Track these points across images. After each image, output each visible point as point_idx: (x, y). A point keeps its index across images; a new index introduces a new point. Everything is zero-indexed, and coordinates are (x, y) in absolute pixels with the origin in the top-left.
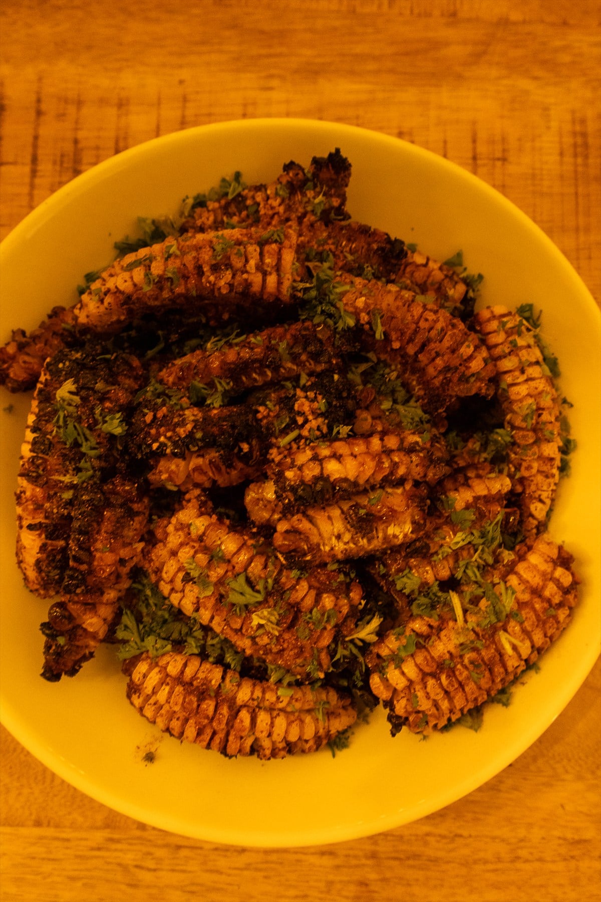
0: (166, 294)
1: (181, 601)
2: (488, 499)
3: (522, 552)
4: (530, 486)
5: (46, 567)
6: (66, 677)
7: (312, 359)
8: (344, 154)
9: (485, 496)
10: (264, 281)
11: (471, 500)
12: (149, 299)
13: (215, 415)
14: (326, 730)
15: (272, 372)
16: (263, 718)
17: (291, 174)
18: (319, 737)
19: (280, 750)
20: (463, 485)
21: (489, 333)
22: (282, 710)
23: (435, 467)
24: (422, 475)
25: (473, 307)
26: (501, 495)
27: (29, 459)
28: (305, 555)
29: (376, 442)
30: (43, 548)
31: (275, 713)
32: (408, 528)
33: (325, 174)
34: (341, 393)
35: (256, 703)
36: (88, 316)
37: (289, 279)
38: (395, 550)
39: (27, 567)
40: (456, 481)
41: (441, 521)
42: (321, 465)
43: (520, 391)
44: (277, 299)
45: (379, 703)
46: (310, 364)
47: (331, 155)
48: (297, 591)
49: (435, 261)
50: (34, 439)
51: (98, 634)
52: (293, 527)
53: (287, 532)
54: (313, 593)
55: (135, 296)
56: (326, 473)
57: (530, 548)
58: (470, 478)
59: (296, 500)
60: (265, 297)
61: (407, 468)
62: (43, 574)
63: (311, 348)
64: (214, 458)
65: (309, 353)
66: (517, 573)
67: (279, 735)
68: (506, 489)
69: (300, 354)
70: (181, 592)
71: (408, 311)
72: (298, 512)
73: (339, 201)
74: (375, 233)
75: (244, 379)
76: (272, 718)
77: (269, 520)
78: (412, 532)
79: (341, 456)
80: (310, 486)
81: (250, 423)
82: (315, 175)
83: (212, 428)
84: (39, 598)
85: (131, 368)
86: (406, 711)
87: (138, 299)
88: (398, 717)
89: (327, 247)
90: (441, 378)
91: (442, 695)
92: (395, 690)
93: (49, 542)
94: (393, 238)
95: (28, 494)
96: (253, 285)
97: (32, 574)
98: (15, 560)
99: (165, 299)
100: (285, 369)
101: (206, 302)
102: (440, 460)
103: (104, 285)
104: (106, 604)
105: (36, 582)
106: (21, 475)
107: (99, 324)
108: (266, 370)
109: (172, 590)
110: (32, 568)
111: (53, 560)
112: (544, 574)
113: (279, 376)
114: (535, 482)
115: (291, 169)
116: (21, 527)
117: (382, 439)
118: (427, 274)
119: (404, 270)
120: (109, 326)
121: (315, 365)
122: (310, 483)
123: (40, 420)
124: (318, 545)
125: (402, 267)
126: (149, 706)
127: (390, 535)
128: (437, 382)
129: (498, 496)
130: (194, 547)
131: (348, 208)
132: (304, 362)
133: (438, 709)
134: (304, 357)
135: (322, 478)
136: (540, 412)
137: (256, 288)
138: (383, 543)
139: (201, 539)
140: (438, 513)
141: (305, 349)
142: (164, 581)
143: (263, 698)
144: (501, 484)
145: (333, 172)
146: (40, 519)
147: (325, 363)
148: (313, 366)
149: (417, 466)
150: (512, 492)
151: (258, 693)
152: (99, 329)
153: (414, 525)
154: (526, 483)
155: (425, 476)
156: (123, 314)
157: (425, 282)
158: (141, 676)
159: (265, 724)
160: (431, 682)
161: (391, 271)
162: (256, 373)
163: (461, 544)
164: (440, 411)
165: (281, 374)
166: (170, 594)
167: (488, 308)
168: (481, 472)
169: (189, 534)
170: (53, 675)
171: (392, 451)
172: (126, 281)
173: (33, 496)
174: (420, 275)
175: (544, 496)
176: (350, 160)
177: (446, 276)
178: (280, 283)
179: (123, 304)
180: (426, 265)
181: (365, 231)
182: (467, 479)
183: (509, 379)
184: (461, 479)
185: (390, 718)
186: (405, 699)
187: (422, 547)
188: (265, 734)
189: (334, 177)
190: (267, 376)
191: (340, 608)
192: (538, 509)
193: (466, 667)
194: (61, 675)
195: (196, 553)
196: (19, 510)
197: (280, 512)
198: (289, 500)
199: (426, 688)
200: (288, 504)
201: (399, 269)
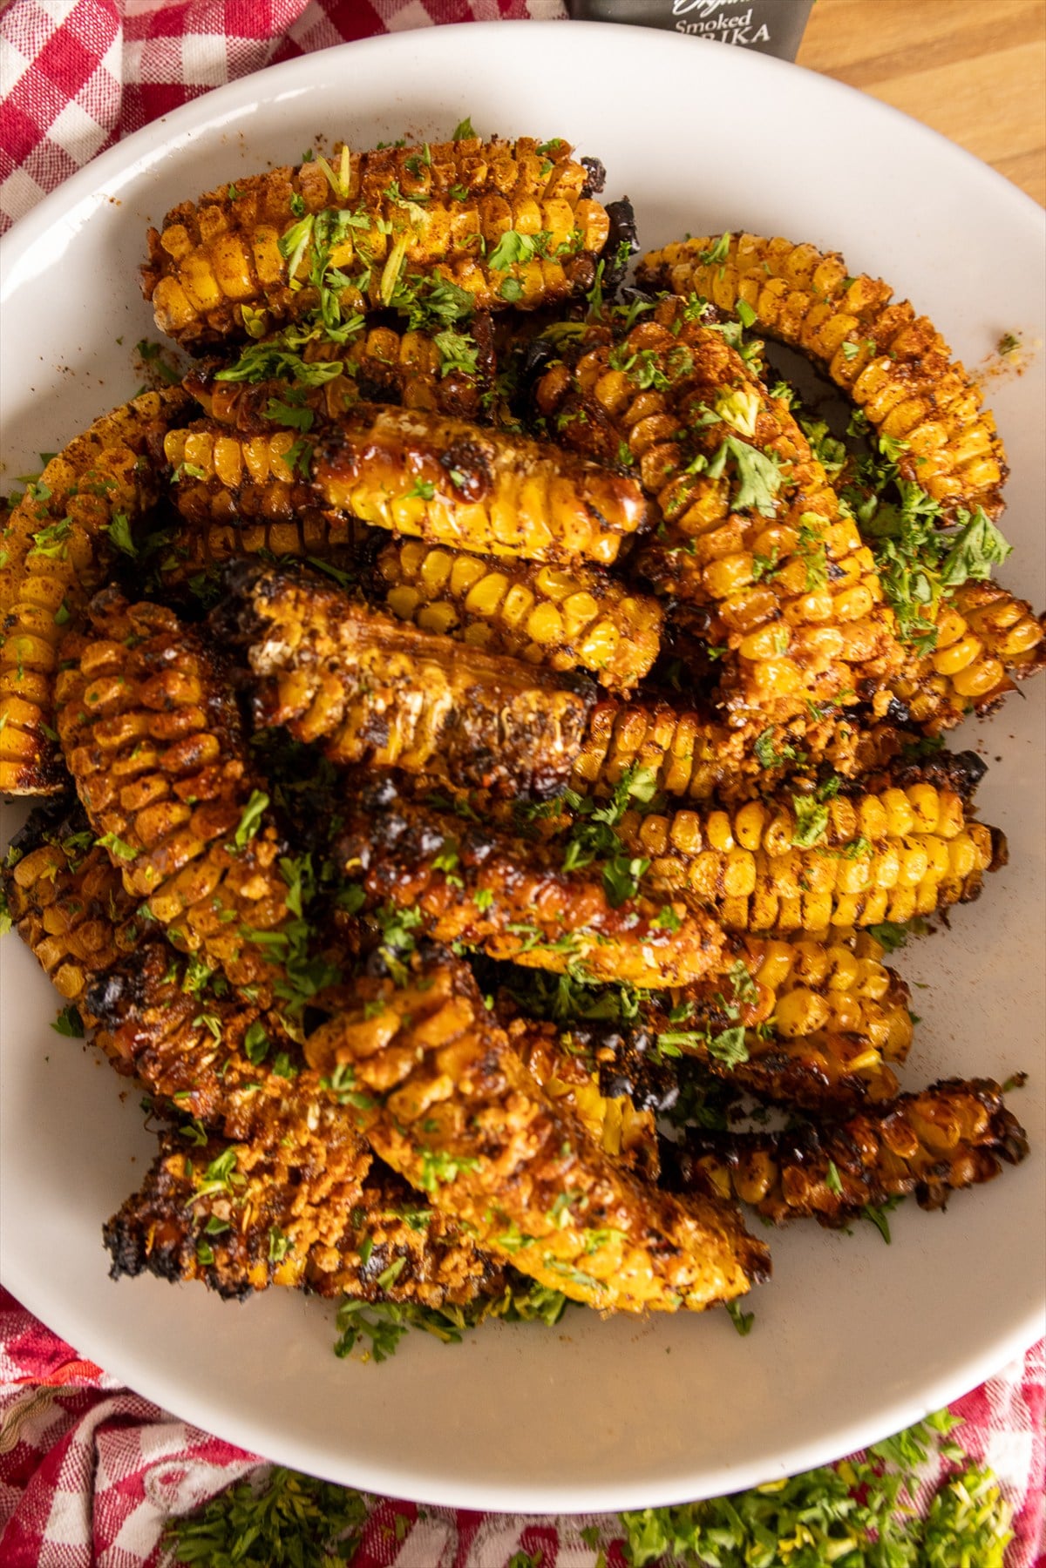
43: (40, 588)
48: (656, 432)
66: (255, 281)
89: (247, 1068)
112: (209, 255)
163: (323, 366)
193: (434, 177)
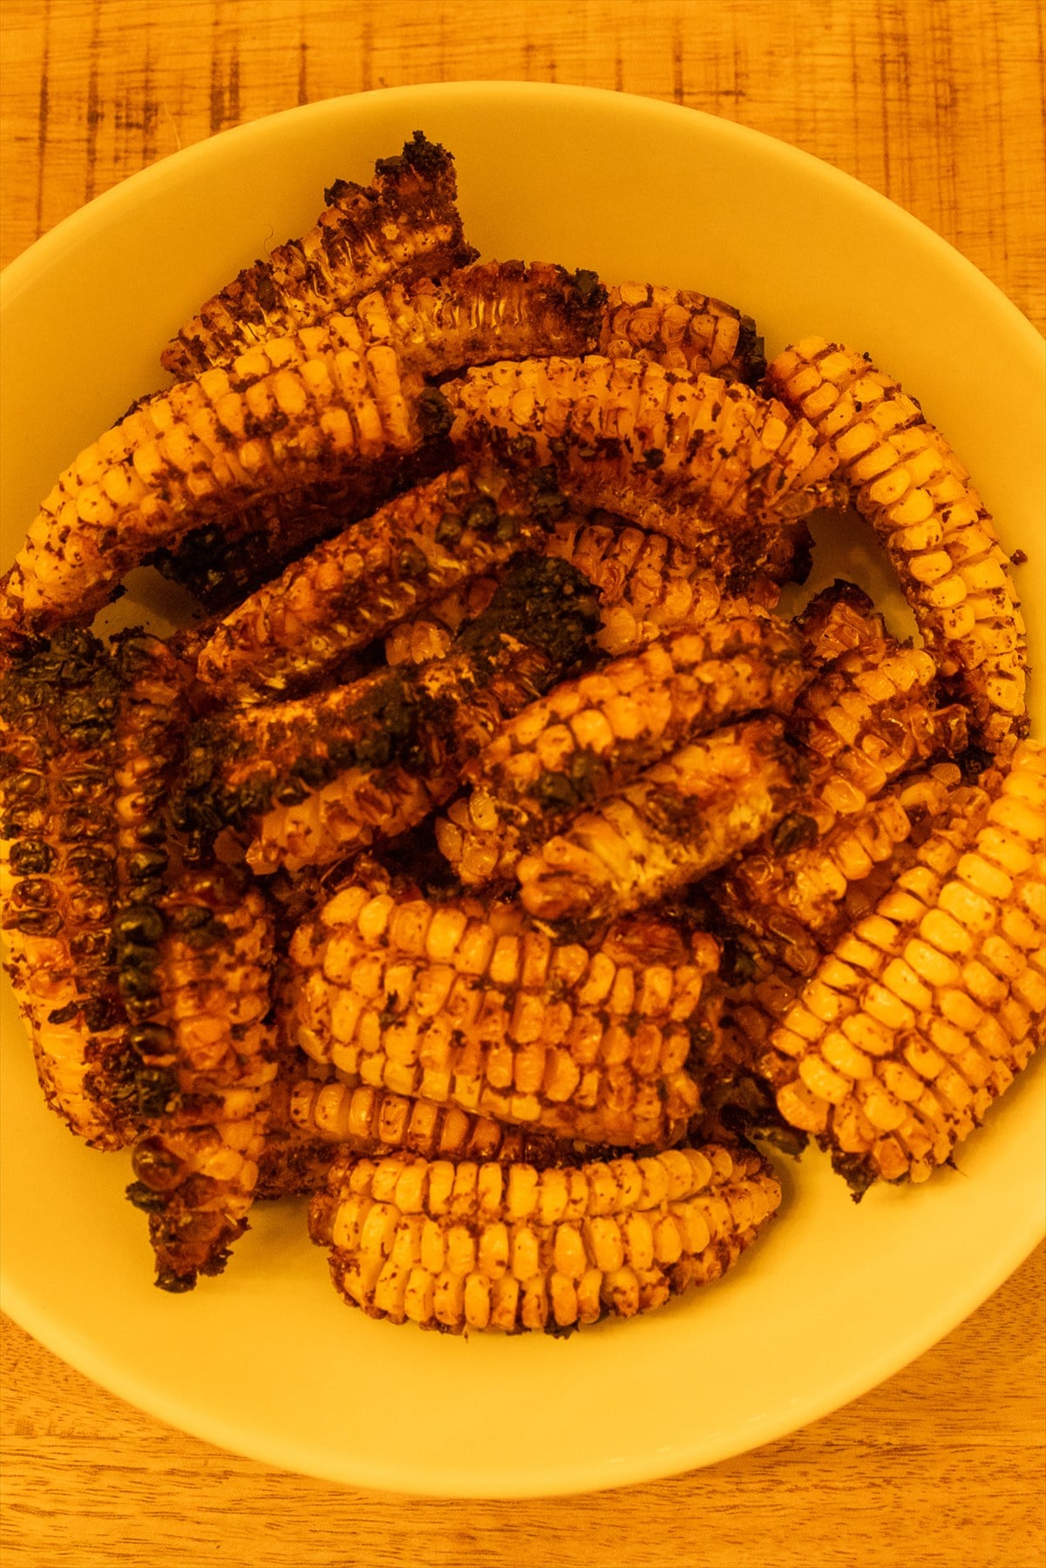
0: (179, 505)
1: (383, 1069)
2: (899, 703)
3: (992, 784)
4: (971, 653)
5: (108, 1084)
6: (205, 1277)
7: (484, 540)
8: (432, 139)
9: (892, 700)
10: (353, 421)
11: (868, 714)
12: (149, 524)
13: (338, 705)
14: (729, 1225)
15: (415, 587)
16: (604, 1232)
17: (344, 207)
18: (721, 1243)
19: (654, 1286)
20: (845, 690)
21: (804, 396)
22: (634, 1209)
23: (782, 672)
24: (763, 694)
25: (761, 356)
26: (921, 688)
27: (14, 891)
28: (589, 909)
29: (659, 660)
30: (91, 1050)
31: (622, 1218)
32: (765, 804)
33: (408, 188)
34: (560, 588)
35: (581, 1207)
36: (40, 592)
37: (399, 405)
38: (752, 851)
39: (68, 1097)
40: (828, 688)
41: (824, 769)
42: (570, 728)
44: (389, 448)
45: (807, 1142)
46: (483, 551)
47: (408, 147)
49: (664, 289)
50: (13, 849)
51: (239, 1182)
52: (550, 865)
53: (543, 878)
54: (626, 975)
55: (121, 527)
56: (583, 742)
57: (1005, 772)
58: (855, 675)
59: (544, 808)
60: (365, 450)
61: (733, 688)
62: (105, 1101)
63: (476, 518)
64: (361, 786)
65: (475, 529)
67: (642, 1255)
68: (927, 676)
69: (459, 536)
70: (378, 1052)
71: (642, 392)
72: (552, 834)
73: (450, 229)
74: (535, 272)
75: (366, 614)
76: (621, 1227)
77: (496, 869)
78: (775, 809)
79: (601, 702)
80: (562, 774)
81: (409, 700)
82: (390, 194)
83: (340, 730)
84: (108, 1153)
85: (155, 661)
86: (862, 1139)
87: (128, 530)
88: (852, 1156)
90: (744, 495)
91: (919, 1087)
92: (832, 1107)
93: (99, 1035)
94: (572, 272)
95: (32, 959)
96: (335, 436)
97: (82, 1107)
98: (40, 1094)
99: (178, 515)
100: (438, 573)
101: (258, 495)
102: (787, 657)
103: (55, 523)
104: (235, 1121)
105: (95, 1121)
106: (9, 926)
107: (67, 599)
108: (403, 584)
109: (361, 1054)
110: (80, 1097)
111: (118, 1067)
113: (431, 589)
114: (978, 643)
115: (341, 196)
116: (37, 1025)
117: (669, 650)
118: (655, 319)
119: (611, 325)
120: (84, 597)
121: (493, 551)
122: (560, 769)
123: (13, 812)
124: (608, 885)
125: (605, 322)
126: (384, 1284)
127: (735, 827)
128: (738, 509)
129: (917, 693)
130: (376, 959)
131: (470, 238)
132: (471, 550)
133: (921, 1121)
134: (467, 540)
135: (580, 751)
136: (945, 511)
137: (343, 440)
138: (727, 846)
139: (383, 941)
140: (813, 758)
141: (464, 525)
142: (340, 1042)
143: (592, 1194)
144: (916, 668)
145: (421, 179)
146: (66, 995)
147: (511, 540)
148: (489, 552)
149: (749, 679)
150: (940, 677)
151: (580, 1190)
152: (68, 610)
153: (775, 796)
154: (963, 651)
155: (770, 694)
156: (108, 567)
157: (658, 335)
158: (350, 1230)
159: (611, 1241)
160: (891, 1070)
161: (586, 335)
162: (385, 596)
164: (759, 562)
165: (432, 584)
166: (358, 1065)
167: (789, 349)
168: (871, 658)
169: (361, 938)
170: (179, 1280)
171: (694, 665)
172: (94, 504)
173: (44, 958)
174: (643, 326)
175: (1006, 663)
176: (447, 147)
177: (694, 312)
178: (384, 418)
179: (102, 550)
180: (647, 304)
181: (513, 273)
182: (848, 678)
183: (866, 469)
184: (838, 682)
185: (838, 1165)
186: (852, 1117)
187: (801, 828)
188: (616, 1260)
189: (427, 187)
190: (407, 594)
191: (685, 986)
192: (1003, 691)
194: (195, 1276)
195: (384, 968)
196: (22, 996)
197: (515, 847)
198: (529, 814)
199: (884, 1084)
200: (528, 824)
201: (600, 327)
